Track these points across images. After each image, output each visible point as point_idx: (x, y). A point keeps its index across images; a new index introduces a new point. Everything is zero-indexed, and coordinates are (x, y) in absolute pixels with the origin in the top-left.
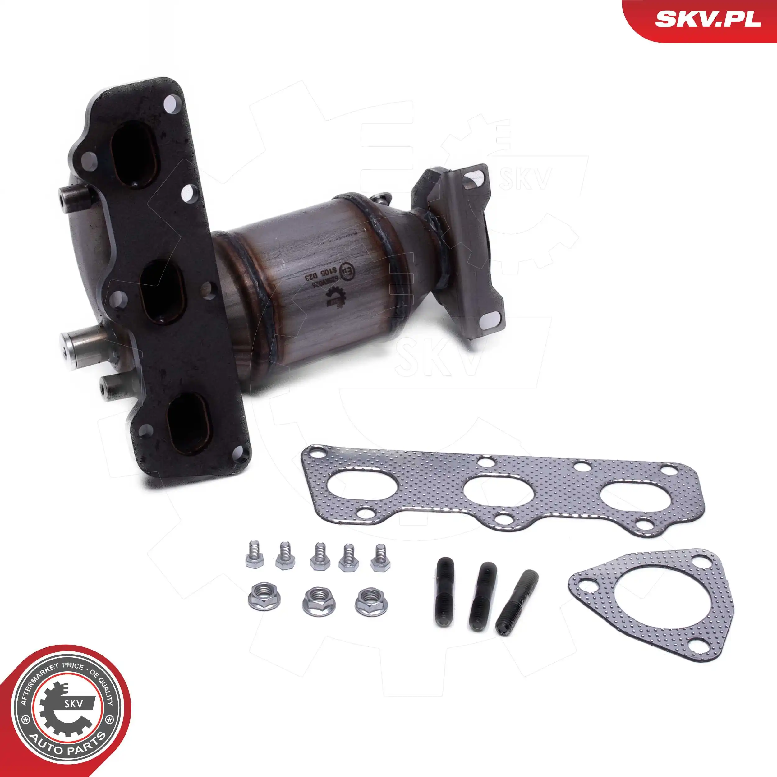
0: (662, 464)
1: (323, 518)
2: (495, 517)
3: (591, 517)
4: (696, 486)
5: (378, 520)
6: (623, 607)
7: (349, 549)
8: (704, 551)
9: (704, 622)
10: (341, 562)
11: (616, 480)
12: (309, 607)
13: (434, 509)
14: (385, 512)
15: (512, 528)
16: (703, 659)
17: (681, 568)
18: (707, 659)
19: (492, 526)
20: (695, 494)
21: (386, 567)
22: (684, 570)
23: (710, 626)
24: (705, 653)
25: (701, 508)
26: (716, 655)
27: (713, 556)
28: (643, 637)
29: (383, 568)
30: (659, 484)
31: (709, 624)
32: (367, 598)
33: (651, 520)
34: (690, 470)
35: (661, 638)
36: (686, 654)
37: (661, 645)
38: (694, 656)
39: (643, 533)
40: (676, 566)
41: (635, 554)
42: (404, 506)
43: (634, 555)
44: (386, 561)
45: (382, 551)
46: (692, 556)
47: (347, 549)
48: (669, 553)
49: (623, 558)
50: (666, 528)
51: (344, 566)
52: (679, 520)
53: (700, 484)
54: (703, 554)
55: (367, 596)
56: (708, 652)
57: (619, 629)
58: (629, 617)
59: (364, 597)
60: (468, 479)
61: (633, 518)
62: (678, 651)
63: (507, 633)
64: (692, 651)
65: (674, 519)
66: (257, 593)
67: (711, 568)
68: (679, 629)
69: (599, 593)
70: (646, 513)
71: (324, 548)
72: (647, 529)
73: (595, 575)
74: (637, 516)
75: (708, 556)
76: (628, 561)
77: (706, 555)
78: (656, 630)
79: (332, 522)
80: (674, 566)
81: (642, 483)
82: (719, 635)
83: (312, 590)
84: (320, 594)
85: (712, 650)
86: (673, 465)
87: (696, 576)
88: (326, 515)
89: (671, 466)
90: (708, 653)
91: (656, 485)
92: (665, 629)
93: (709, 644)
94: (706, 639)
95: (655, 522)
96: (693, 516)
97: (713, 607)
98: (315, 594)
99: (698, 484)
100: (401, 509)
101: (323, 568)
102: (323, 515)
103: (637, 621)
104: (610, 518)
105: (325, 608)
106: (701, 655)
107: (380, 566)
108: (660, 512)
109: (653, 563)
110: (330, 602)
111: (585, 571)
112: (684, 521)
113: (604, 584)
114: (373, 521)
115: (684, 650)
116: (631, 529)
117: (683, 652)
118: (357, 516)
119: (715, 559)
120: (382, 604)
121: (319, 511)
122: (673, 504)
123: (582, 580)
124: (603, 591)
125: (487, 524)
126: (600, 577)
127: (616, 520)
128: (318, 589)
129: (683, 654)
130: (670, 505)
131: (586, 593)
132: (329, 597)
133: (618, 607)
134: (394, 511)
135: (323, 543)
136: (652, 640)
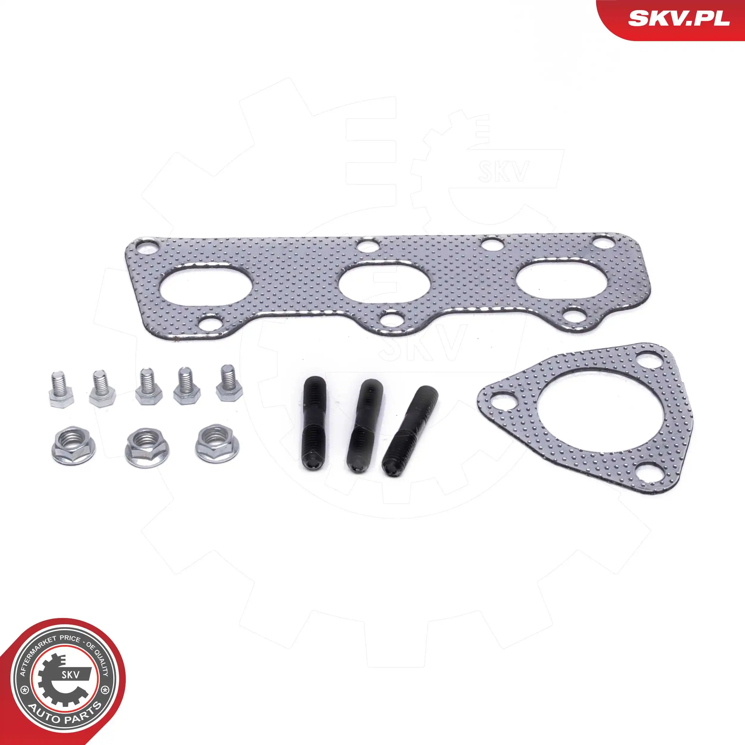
0: (593, 235)
1: (153, 334)
2: (381, 318)
3: (505, 310)
4: (639, 261)
5: (226, 332)
6: (550, 428)
7: (185, 375)
8: (652, 345)
9: (655, 440)
10: (177, 392)
11: (536, 260)
12: (133, 456)
13: (300, 312)
14: (235, 320)
15: (403, 331)
16: (655, 490)
17: (623, 370)
18: (661, 490)
19: (377, 330)
20: (638, 272)
21: (236, 395)
22: (627, 372)
23: (663, 445)
24: (658, 482)
25: (646, 289)
26: (673, 484)
27: (664, 351)
28: (577, 466)
29: (233, 396)
30: (591, 262)
31: (662, 442)
32: (209, 439)
33: (582, 308)
34: (630, 240)
35: (600, 466)
36: (633, 485)
37: (600, 475)
38: (643, 487)
39: (572, 328)
40: (616, 368)
41: (564, 355)
42: (261, 310)
43: (562, 356)
44: (237, 387)
45: (229, 375)
46: (636, 353)
47: (183, 375)
48: (607, 351)
49: (548, 362)
50: (601, 320)
51: (180, 397)
52: (618, 307)
53: (643, 258)
54: (651, 349)
55: (210, 435)
56: (662, 480)
57: (544, 458)
58: (557, 440)
59: (205, 439)
60: (344, 270)
61: (560, 309)
62: (622, 481)
63: (397, 474)
64: (641, 480)
65: (612, 306)
66: (63, 442)
67: (662, 368)
68: (623, 452)
69: (518, 411)
70: (575, 301)
71: (152, 375)
72: (578, 321)
73: (512, 386)
74: (565, 305)
75: (657, 352)
76: (554, 365)
77: (654, 350)
78: (593, 455)
79: (166, 338)
80: (614, 368)
81: (569, 261)
82: (674, 456)
83: (136, 433)
84: (147, 438)
85: (667, 477)
86: (608, 235)
87: (643, 379)
88: (158, 329)
89: (606, 237)
90: (662, 482)
91: (588, 263)
92: (605, 453)
93: (663, 469)
94: (659, 462)
95: (587, 311)
96: (637, 300)
97: (666, 419)
98: (140, 438)
99: (641, 258)
100: (256, 315)
101: (152, 401)
102: (154, 330)
103: (568, 445)
104: (530, 310)
105: (155, 456)
106: (652, 484)
107: (228, 394)
108: (593, 297)
109: (587, 365)
110: (162, 448)
111: (499, 382)
112: (625, 308)
113: (524, 397)
114: (220, 334)
115: (631, 480)
116: (557, 322)
117: (630, 482)
118: (199, 328)
119: (666, 355)
120: (230, 445)
121: (148, 325)
122: (610, 286)
123: (494, 394)
124: (522, 407)
125: (370, 327)
126: (519, 388)
127: (537, 312)
128: (144, 431)
129: (629, 485)
130: (607, 287)
131: (501, 411)
132: (160, 441)
133: (543, 428)
134: (247, 318)
135: (150, 369)
136: (588, 469)
